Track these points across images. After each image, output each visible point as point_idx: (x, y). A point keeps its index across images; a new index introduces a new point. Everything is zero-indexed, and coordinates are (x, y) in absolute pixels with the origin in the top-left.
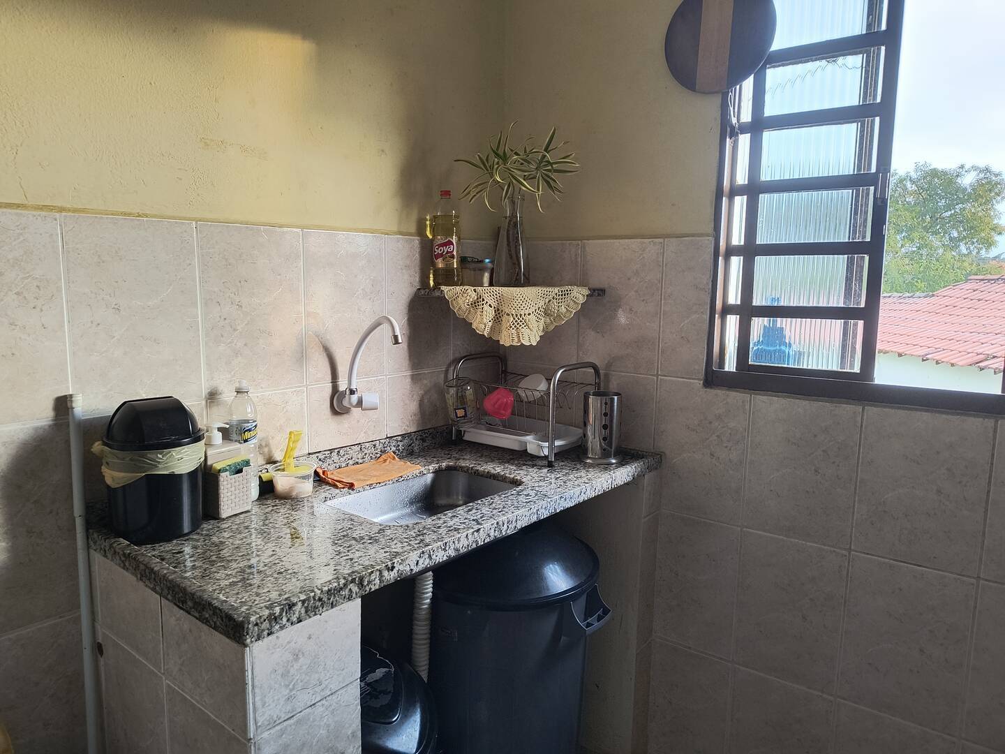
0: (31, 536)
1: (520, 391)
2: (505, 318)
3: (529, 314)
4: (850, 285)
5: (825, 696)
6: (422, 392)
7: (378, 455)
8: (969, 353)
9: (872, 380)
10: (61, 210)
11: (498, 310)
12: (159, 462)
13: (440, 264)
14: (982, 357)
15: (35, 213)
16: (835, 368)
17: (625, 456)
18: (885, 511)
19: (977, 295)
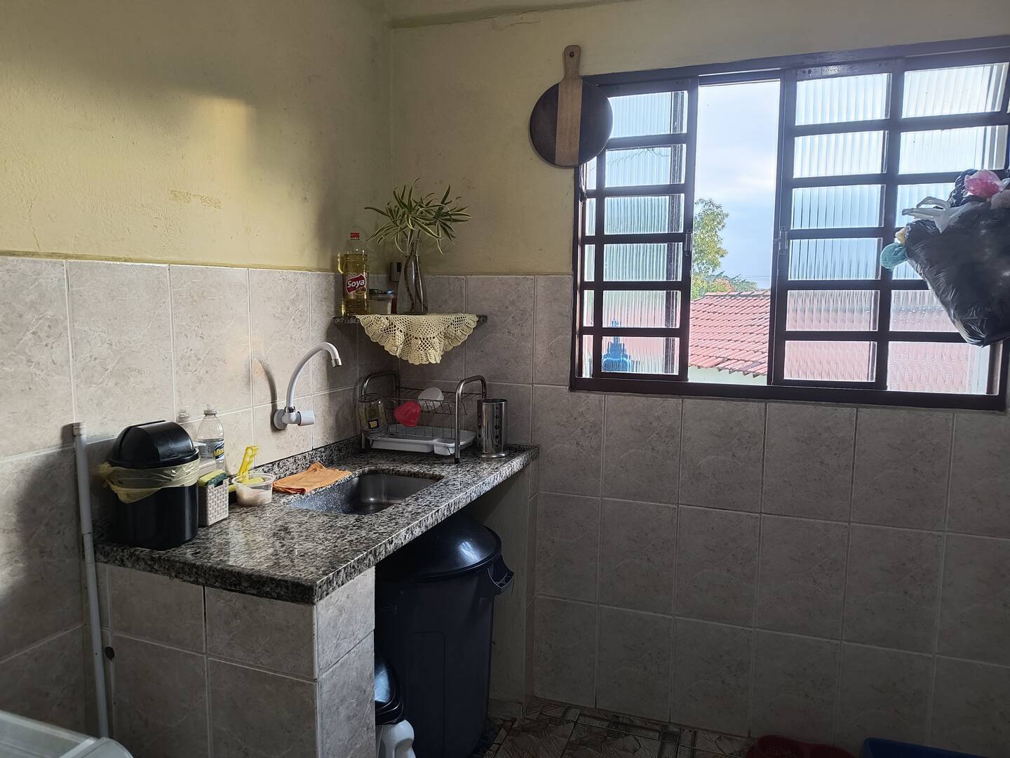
0: (43, 556)
1: (421, 403)
2: (414, 341)
3: (434, 338)
4: (669, 312)
5: (666, 616)
6: (338, 408)
7: (308, 465)
8: (710, 357)
9: (687, 380)
10: (67, 257)
11: (407, 334)
12: (173, 477)
13: (352, 295)
14: (720, 359)
15: (47, 260)
16: (661, 373)
17: (513, 451)
18: (700, 474)
19: (712, 309)
